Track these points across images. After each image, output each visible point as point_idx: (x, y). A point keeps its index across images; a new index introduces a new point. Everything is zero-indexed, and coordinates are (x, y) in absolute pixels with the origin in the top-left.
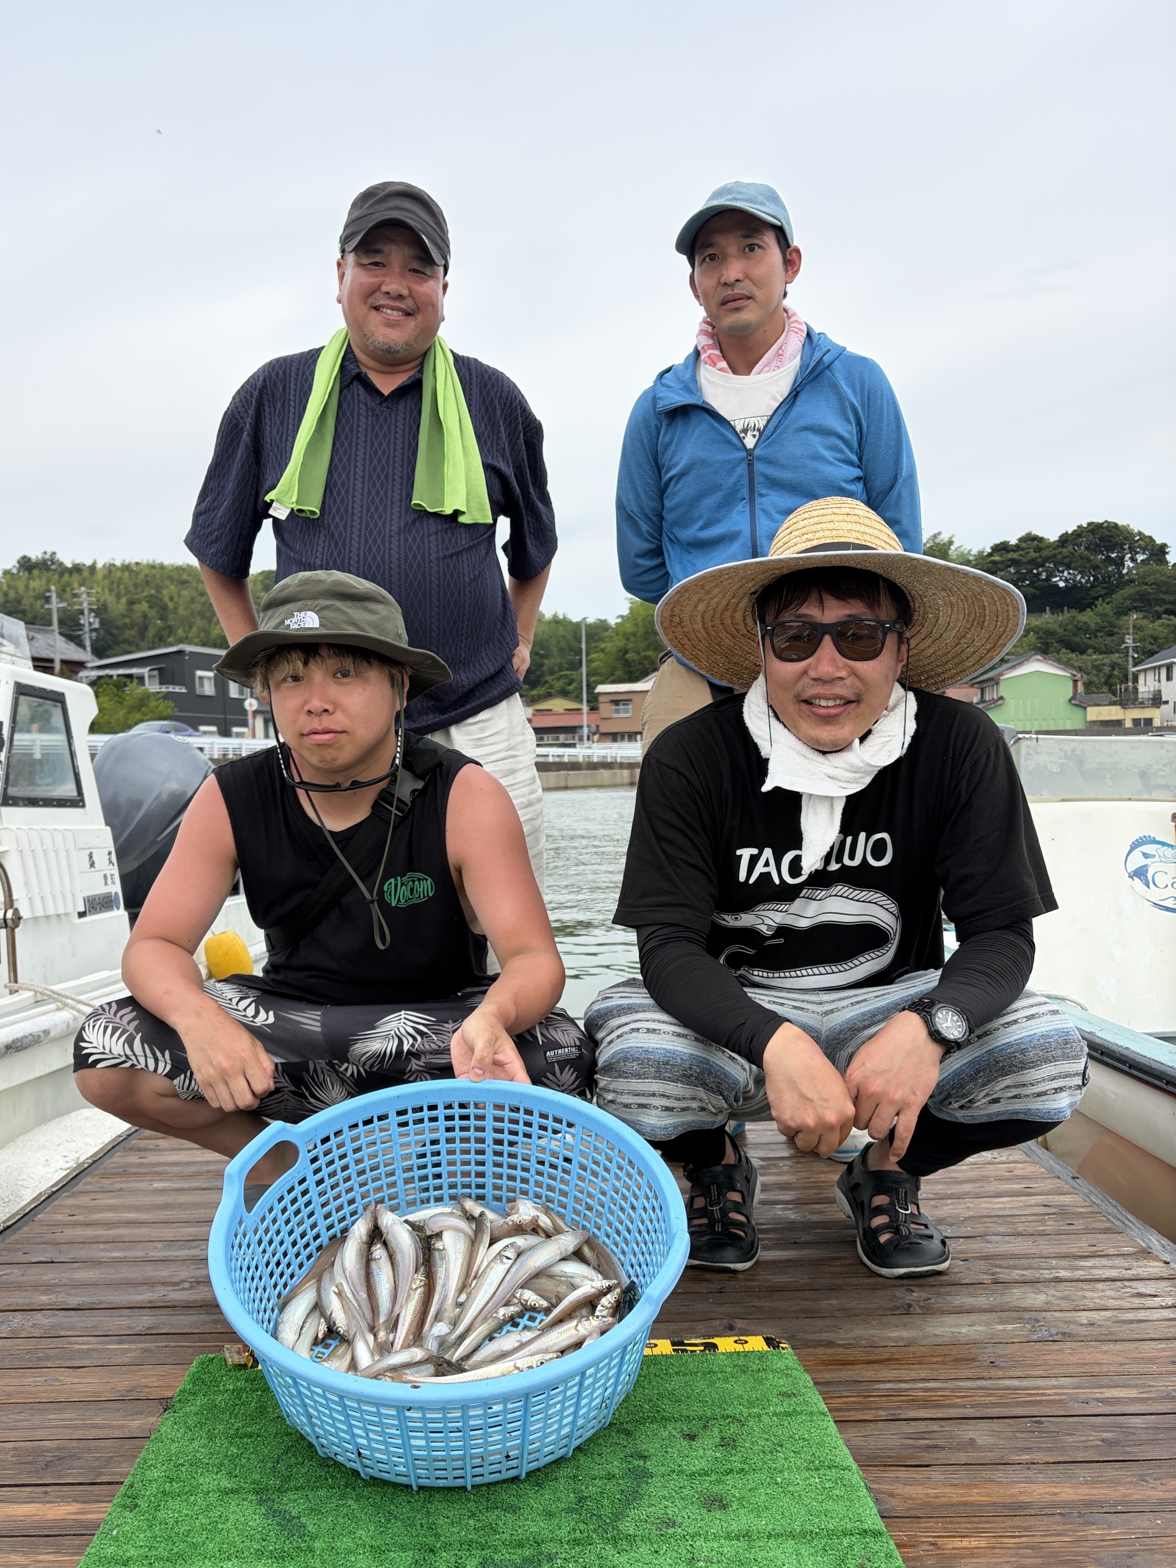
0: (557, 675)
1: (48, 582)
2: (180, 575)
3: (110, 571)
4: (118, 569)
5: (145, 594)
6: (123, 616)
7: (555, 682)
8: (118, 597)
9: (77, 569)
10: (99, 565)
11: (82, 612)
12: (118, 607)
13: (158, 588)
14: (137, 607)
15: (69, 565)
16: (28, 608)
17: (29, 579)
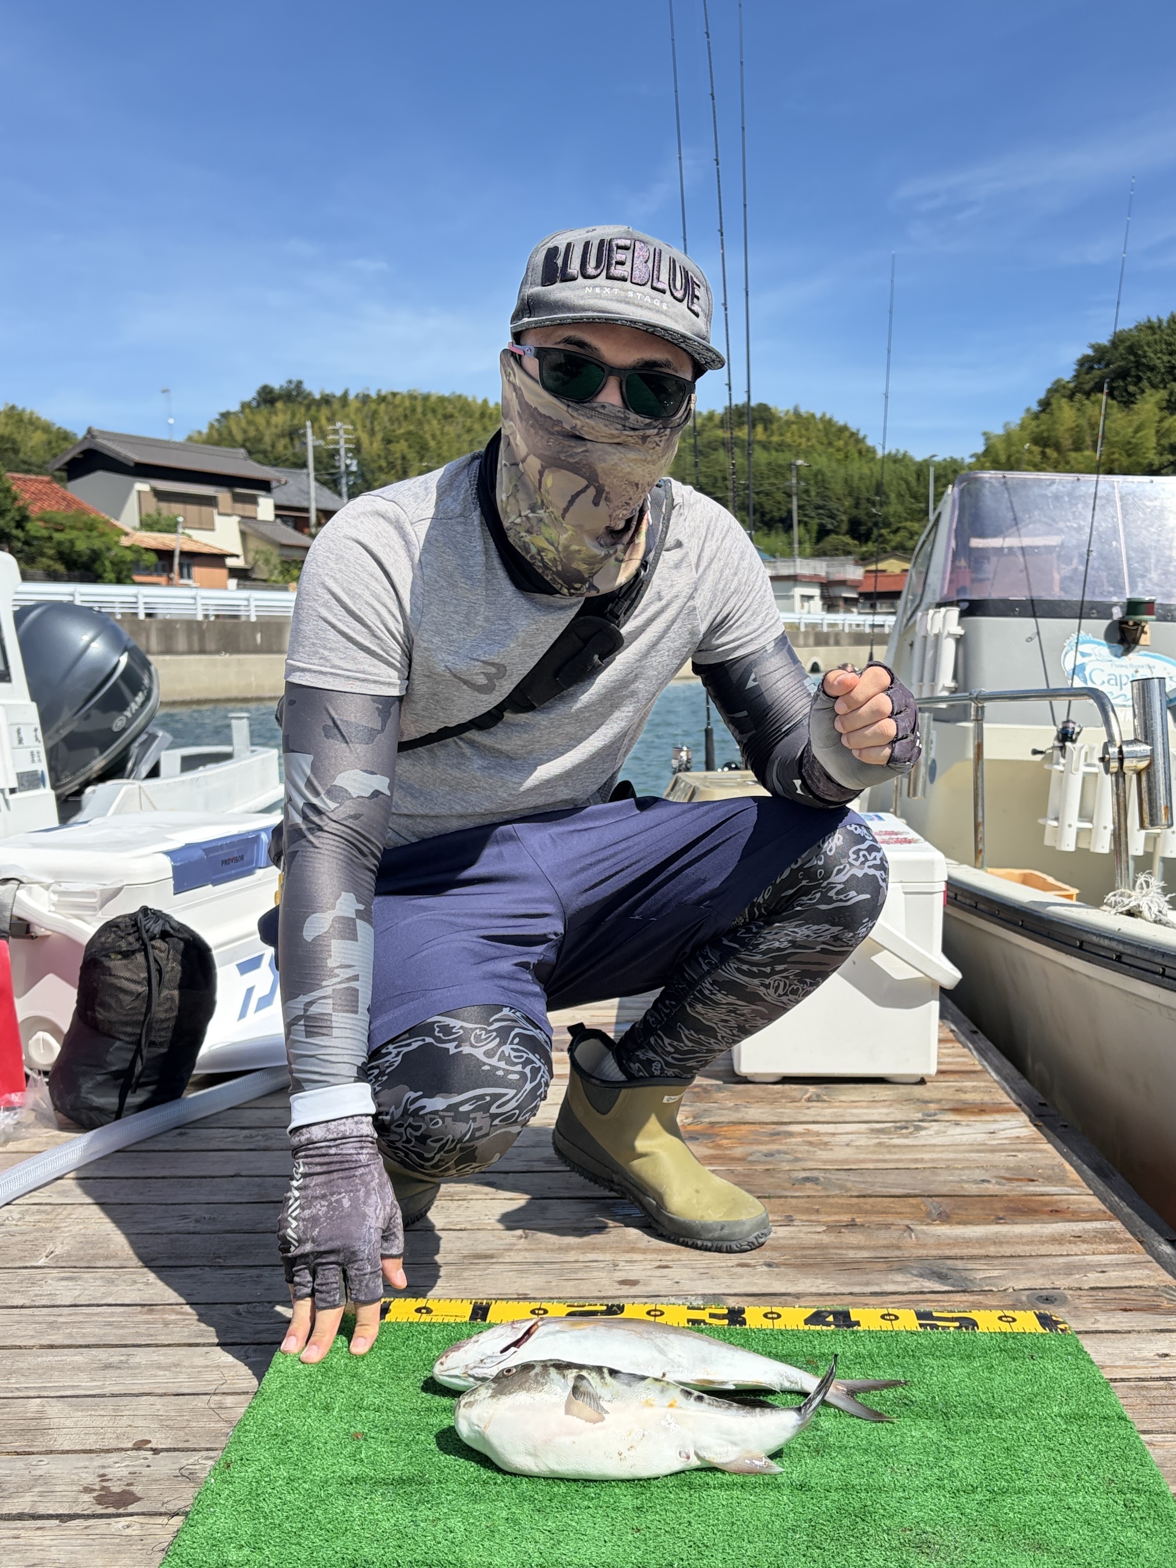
0: (894, 527)
1: (293, 415)
2: (445, 408)
3: (364, 402)
4: (374, 401)
5: (404, 430)
6: (379, 456)
7: (892, 536)
8: (372, 433)
9: (326, 400)
10: (352, 396)
11: (334, 454)
12: (372, 447)
13: (420, 423)
14: (393, 447)
15: (317, 396)
16: (269, 449)
17: (270, 413)
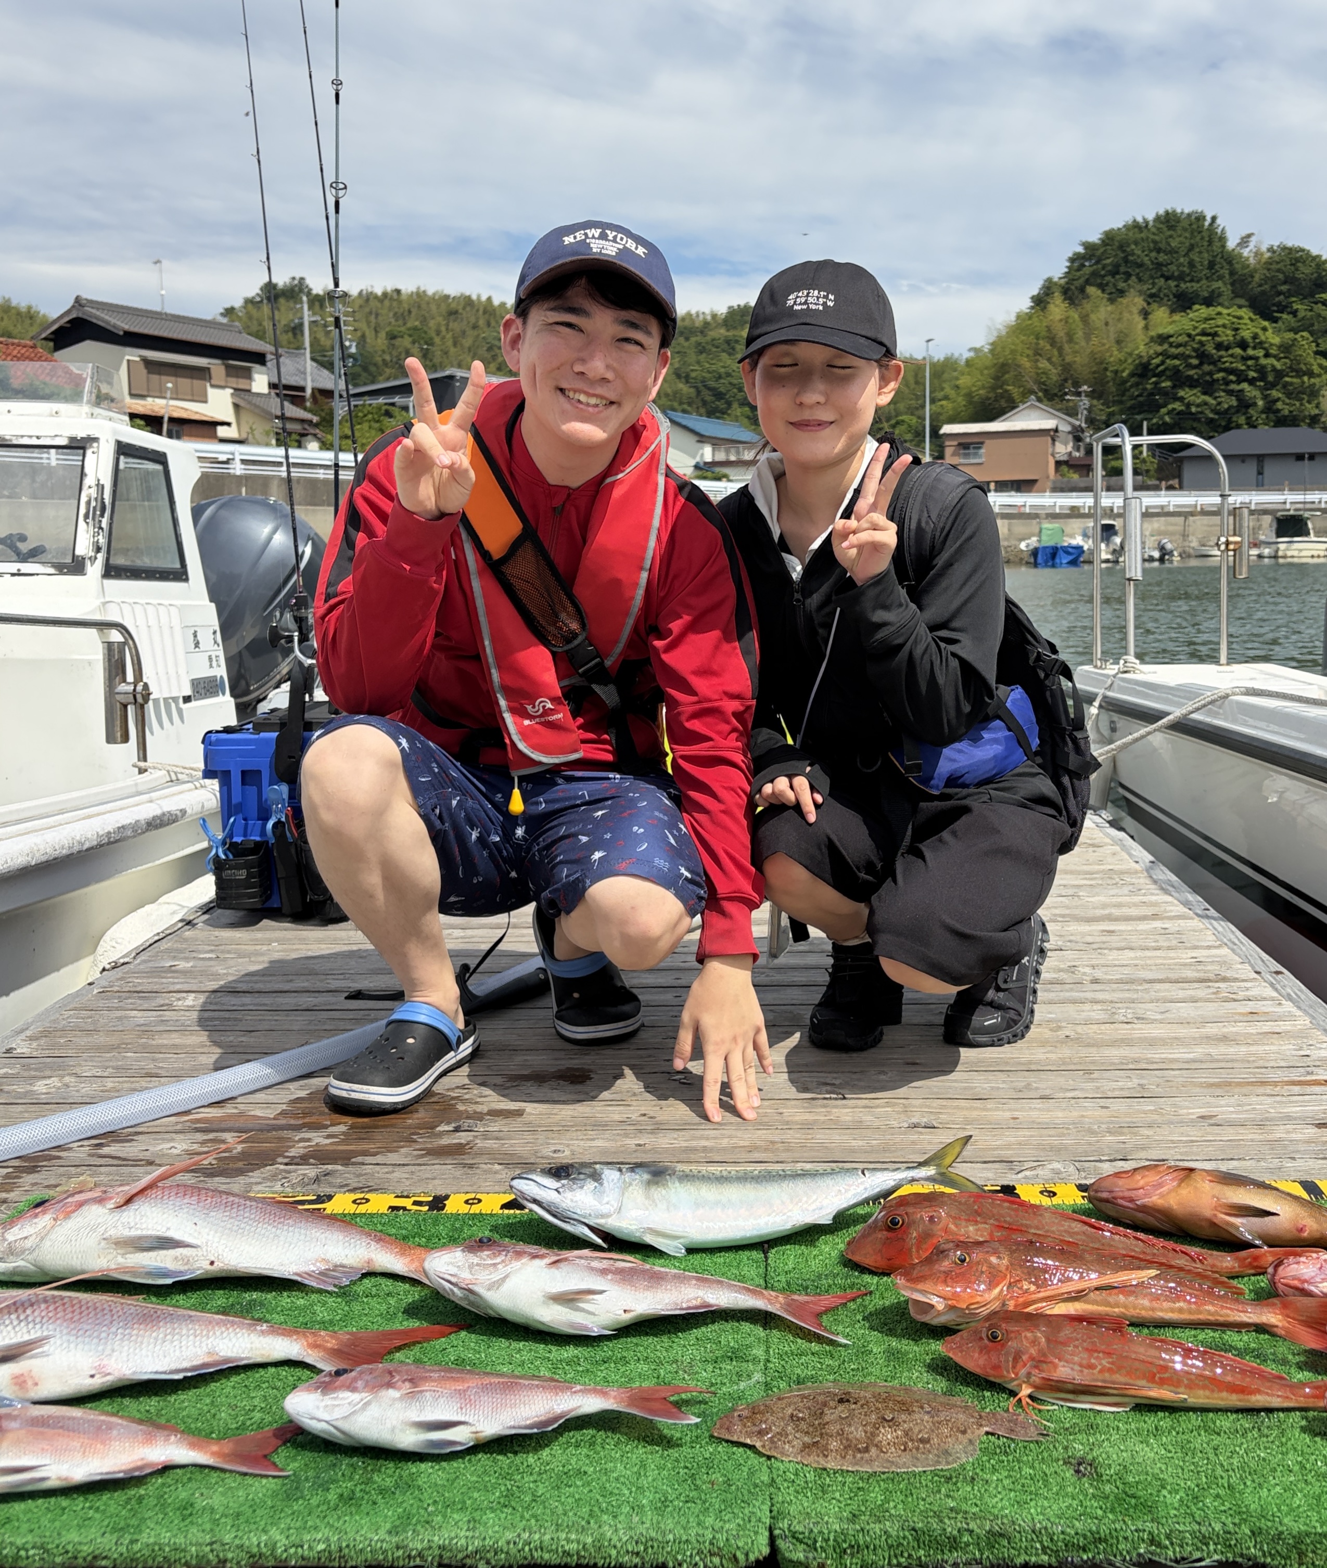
3: (367, 300)
5: (409, 325)
8: (378, 330)
9: (329, 297)
17: (273, 308)
